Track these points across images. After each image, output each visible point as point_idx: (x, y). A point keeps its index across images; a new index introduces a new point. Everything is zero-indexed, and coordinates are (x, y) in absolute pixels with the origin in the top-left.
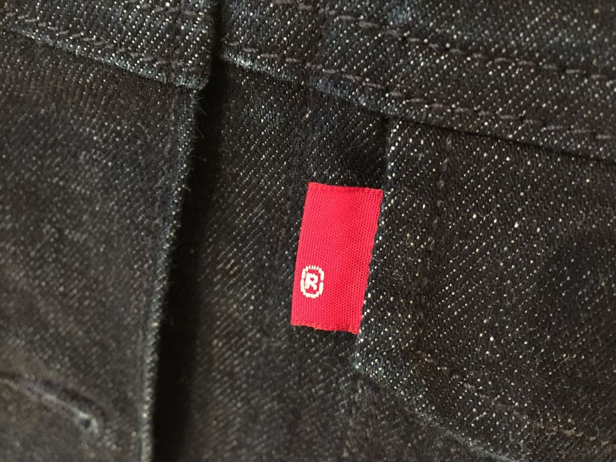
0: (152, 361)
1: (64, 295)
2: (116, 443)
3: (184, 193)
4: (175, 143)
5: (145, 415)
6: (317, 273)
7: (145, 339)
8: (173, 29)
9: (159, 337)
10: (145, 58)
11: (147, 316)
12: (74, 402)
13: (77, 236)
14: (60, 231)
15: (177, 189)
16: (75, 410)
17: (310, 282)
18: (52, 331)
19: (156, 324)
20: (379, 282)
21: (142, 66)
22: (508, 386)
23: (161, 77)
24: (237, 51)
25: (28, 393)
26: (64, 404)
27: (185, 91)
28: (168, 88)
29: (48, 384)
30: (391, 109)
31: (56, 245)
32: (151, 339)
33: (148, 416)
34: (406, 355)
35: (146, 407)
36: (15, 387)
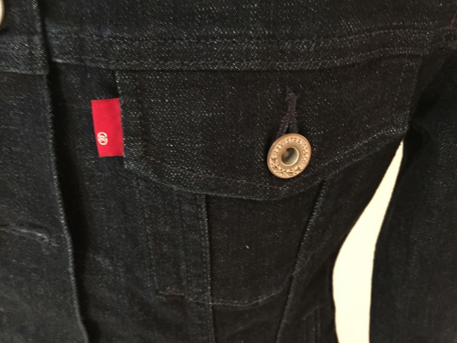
0: (59, 195)
1: (18, 178)
2: (57, 243)
3: (52, 118)
4: (43, 97)
5: (63, 222)
6: (103, 135)
7: (54, 185)
8: (30, 54)
9: (59, 183)
10: (23, 67)
11: (52, 175)
12: (35, 230)
13: (18, 149)
14: (10, 148)
15: (49, 116)
16: (36, 233)
17: (102, 138)
18: (17, 197)
19: (55, 177)
20: (126, 133)
21: (22, 70)
22: (181, 162)
23: (30, 73)
24: (57, 57)
25: (14, 233)
26: (30, 232)
27: (41, 76)
28: (34, 76)
29: (21, 225)
30: (112, 67)
31: (9, 156)
32: (56, 184)
33: (65, 221)
34: (141, 158)
35: (62, 217)
36: (7, 231)
